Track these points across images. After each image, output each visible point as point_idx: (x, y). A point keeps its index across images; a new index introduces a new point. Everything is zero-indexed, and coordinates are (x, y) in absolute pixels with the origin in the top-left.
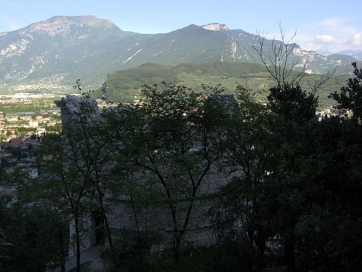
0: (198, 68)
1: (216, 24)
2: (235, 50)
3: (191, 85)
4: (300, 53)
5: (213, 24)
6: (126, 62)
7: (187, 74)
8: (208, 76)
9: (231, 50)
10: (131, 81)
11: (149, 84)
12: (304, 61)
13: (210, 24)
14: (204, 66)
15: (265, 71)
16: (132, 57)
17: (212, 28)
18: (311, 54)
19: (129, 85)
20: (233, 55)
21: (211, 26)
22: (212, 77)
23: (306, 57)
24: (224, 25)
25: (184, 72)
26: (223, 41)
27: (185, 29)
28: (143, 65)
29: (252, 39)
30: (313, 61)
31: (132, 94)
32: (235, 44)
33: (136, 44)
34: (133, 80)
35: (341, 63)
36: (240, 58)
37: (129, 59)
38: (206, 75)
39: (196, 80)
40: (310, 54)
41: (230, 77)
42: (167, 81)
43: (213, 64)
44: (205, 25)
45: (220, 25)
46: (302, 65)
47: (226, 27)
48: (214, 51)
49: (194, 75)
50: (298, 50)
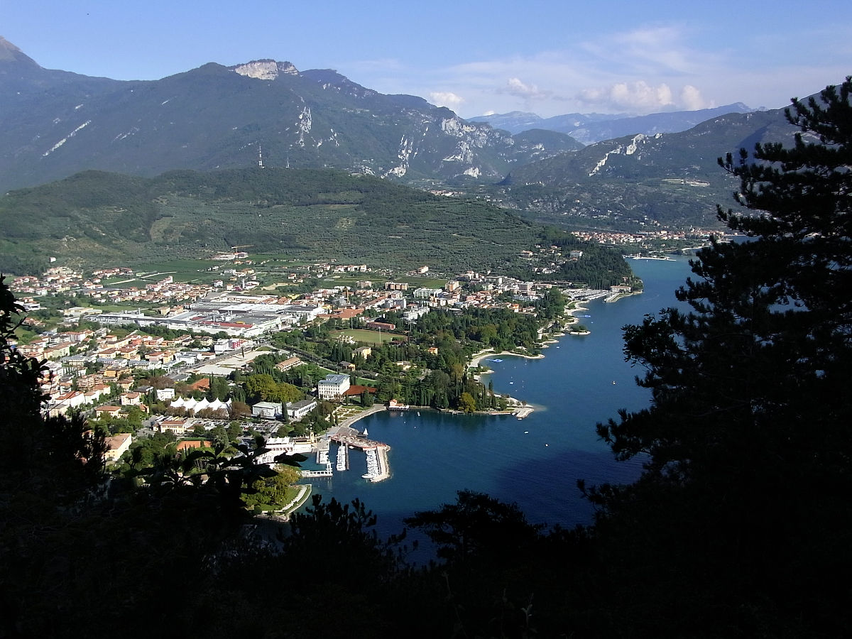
0: (205, 181)
1: (269, 61)
2: (306, 126)
3: (187, 224)
4: (456, 129)
5: (261, 61)
6: (51, 153)
7: (180, 198)
8: (228, 202)
9: (298, 128)
10: (43, 219)
11: (89, 224)
12: (465, 146)
13: (255, 62)
14: (220, 178)
15: (352, 189)
16: (64, 140)
17: (259, 73)
18: (481, 132)
19: (39, 228)
20: (302, 140)
21: (256, 65)
22: (235, 203)
23: (469, 138)
24: (287, 64)
25: (173, 192)
26: (281, 104)
27: (193, 73)
28: (77, 176)
29: (353, 96)
30: (485, 147)
31: (46, 251)
32: (307, 112)
33: (77, 108)
34: (50, 215)
35: (543, 149)
36: (320, 144)
37: (57, 145)
38: (224, 199)
39: (200, 212)
40: (480, 130)
41: (277, 204)
42: (132, 216)
43: (239, 172)
44: (243, 65)
45: (279, 64)
46: (460, 157)
47: (292, 68)
48: (259, 129)
49: (196, 198)
50: (452, 123)
